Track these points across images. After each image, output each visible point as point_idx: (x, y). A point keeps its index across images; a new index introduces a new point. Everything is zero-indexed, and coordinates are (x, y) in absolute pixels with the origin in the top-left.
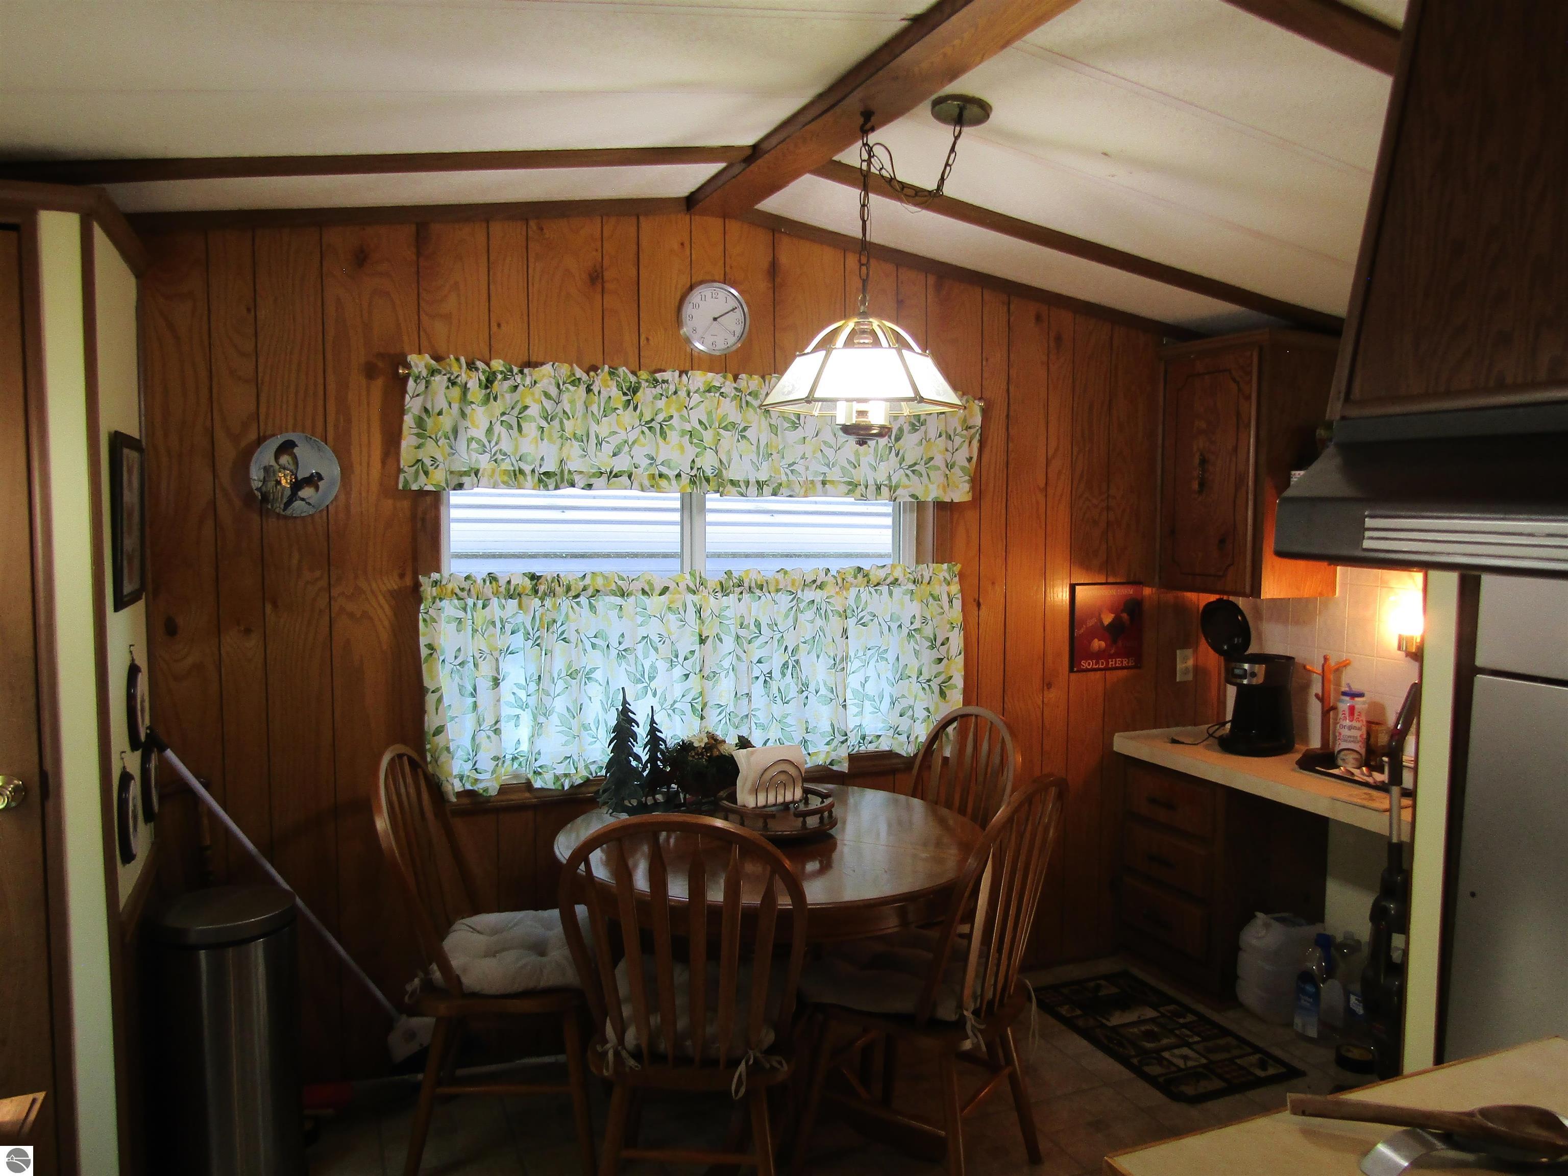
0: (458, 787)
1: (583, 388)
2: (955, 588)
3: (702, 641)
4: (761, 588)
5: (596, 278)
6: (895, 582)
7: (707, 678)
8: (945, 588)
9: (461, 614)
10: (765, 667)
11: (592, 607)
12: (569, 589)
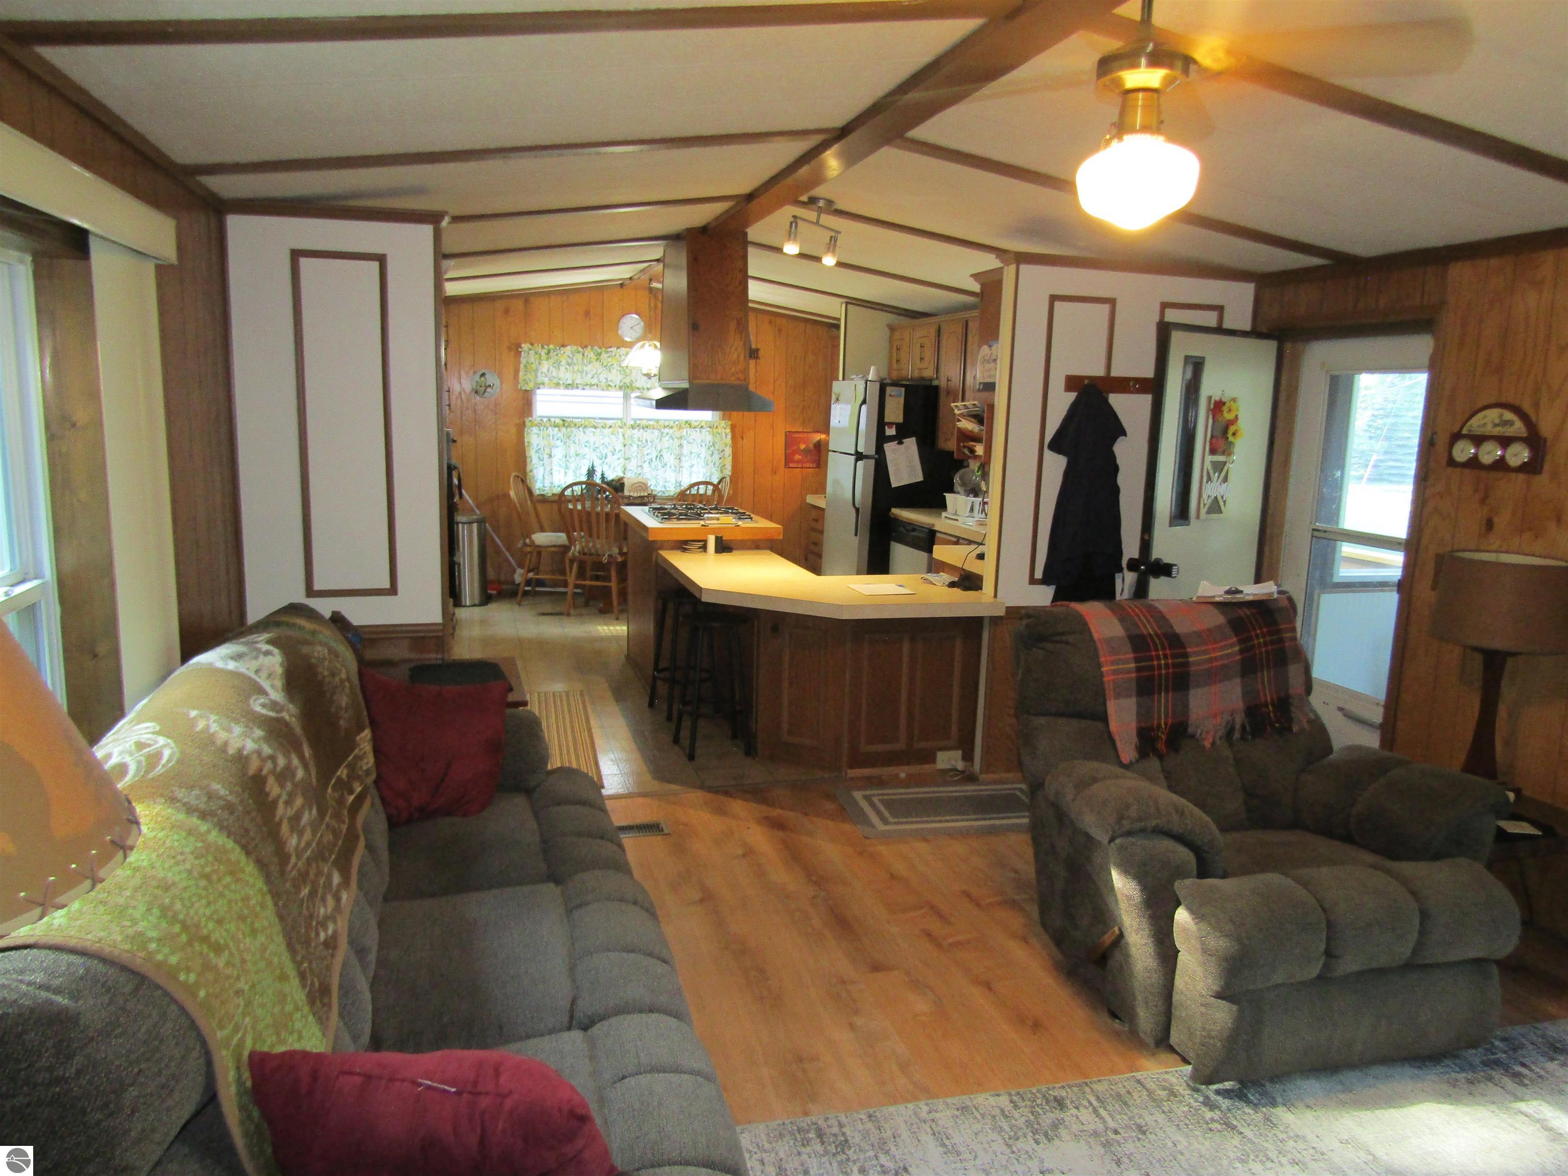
0: (538, 492)
1: (581, 355)
2: (728, 430)
3: (625, 446)
4: (647, 427)
5: (587, 314)
6: (702, 427)
7: (627, 459)
8: (723, 430)
9: (538, 432)
10: (649, 457)
11: (584, 432)
12: (576, 425)
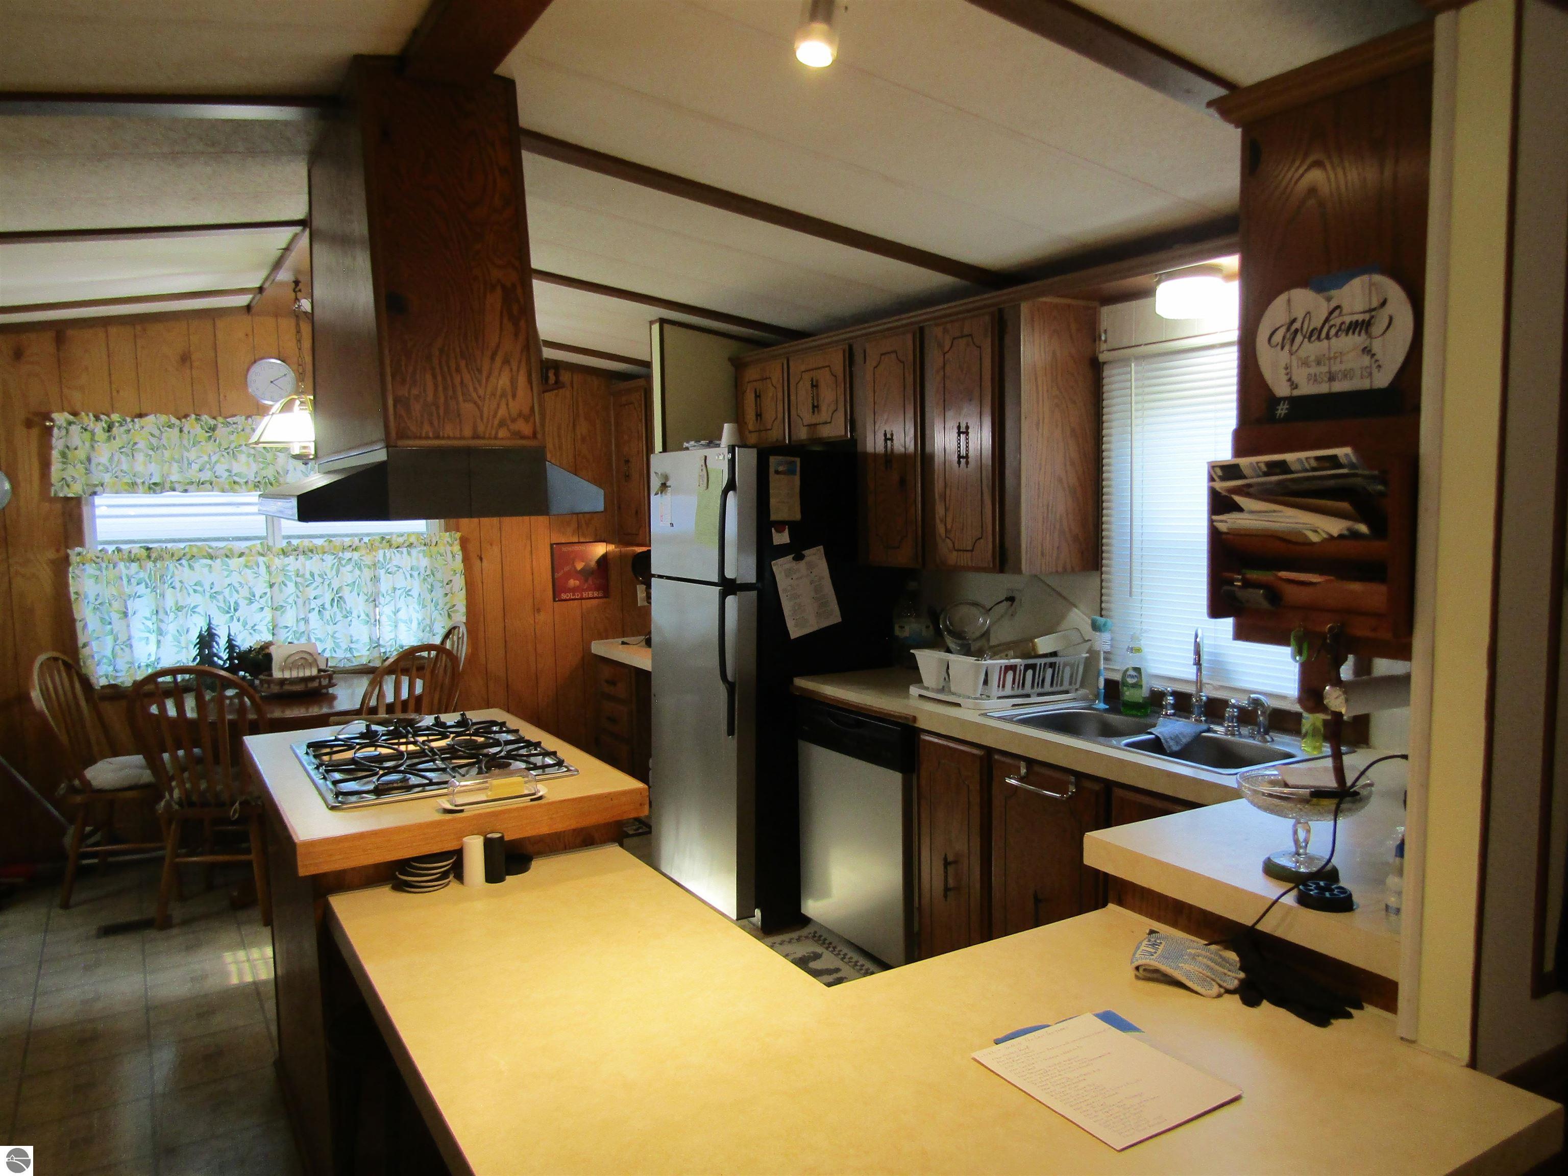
0: (103, 682)
1: (177, 430)
2: (457, 548)
3: (272, 586)
4: (312, 551)
5: (185, 359)
6: (411, 545)
7: (276, 609)
8: (449, 548)
9: (98, 573)
10: (319, 602)
11: (191, 567)
12: (173, 555)
